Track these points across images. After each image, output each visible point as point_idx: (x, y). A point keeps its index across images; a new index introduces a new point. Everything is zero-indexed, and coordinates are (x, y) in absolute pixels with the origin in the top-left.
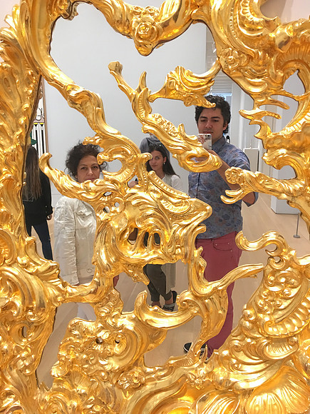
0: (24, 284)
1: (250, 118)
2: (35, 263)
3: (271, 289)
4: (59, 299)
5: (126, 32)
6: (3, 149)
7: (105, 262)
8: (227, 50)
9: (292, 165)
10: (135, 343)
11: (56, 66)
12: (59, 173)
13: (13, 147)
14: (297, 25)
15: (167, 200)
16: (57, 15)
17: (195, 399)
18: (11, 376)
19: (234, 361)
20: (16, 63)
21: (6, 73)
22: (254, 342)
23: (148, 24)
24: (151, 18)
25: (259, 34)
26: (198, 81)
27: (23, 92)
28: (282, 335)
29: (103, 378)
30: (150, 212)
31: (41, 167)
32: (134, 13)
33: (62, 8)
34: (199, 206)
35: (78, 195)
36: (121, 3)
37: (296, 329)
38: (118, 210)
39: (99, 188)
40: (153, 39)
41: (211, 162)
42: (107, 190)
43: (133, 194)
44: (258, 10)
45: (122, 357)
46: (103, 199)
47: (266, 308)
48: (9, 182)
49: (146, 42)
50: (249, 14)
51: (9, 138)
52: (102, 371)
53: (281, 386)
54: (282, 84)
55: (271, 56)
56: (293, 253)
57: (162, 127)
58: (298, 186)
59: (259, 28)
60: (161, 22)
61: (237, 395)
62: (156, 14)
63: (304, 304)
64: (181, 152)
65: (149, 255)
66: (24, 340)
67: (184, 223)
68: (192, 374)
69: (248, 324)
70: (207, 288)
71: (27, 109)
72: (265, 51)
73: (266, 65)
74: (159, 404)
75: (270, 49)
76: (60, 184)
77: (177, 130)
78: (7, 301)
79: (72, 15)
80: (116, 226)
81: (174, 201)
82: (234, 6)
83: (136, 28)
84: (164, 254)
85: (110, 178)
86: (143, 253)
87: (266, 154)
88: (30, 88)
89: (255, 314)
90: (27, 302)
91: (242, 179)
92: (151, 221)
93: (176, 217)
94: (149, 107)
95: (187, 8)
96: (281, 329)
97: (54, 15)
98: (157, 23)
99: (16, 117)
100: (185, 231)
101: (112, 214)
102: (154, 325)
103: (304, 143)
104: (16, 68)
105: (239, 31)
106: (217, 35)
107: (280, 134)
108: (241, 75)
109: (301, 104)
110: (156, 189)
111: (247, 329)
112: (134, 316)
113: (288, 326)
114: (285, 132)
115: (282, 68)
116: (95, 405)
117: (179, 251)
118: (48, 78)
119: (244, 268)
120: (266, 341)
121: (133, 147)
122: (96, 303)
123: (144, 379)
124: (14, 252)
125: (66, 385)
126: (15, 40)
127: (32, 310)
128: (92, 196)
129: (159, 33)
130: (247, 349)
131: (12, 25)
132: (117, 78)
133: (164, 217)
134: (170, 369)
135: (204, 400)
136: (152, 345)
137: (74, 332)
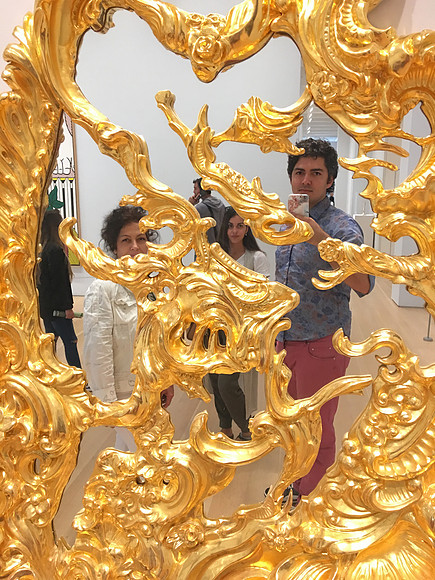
0: (36, 399)
1: (354, 169)
2: (52, 370)
3: (384, 410)
4: (85, 420)
5: (181, 50)
6: (10, 212)
7: (149, 369)
8: (321, 74)
9: (413, 235)
10: (190, 484)
11: (84, 96)
12: (86, 245)
13: (24, 209)
14: (419, 38)
15: (236, 283)
16: (85, 27)
17: (275, 565)
18: (18, 527)
19: (330, 513)
20: (29, 93)
21: (15, 107)
22: (358, 486)
23: (211, 38)
24: (215, 29)
25: (366, 51)
26: (280, 117)
27: (37, 133)
28: (398, 476)
29: (145, 532)
30: (213, 300)
31: (62, 236)
32: (192, 23)
33: (92, 16)
34: (281, 292)
35: (112, 275)
36: (173, 10)
37: (418, 468)
38: (168, 297)
39: (142, 267)
40: (218, 59)
41: (298, 230)
42: (152, 269)
43: (190, 275)
44: (364, 18)
45: (171, 504)
46: (146, 282)
47: (376, 437)
48: (18, 258)
49: (207, 63)
50: (352, 23)
51: (18, 196)
52: (144, 523)
53: (397, 549)
54: (399, 120)
55: (383, 82)
56: (414, 360)
57: (229, 181)
58: (421, 265)
59: (366, 42)
60: (228, 35)
61: (333, 561)
62: (222, 25)
63: (430, 433)
64: (256, 216)
65: (211, 361)
66: (37, 478)
67: (260, 315)
68: (270, 530)
69: (349, 460)
70: (292, 409)
71: (43, 156)
72: (374, 75)
73: (376, 94)
74: (224, 571)
75: (381, 72)
76: (87, 259)
77: (250, 186)
78: (13, 423)
79: (107, 26)
80: (165, 320)
81: (247, 285)
82: (330, 13)
83: (194, 44)
84: (232, 359)
85: (157, 252)
86: (202, 358)
87: (376, 220)
88: (47, 127)
89: (360, 446)
90: (40, 424)
91: (342, 254)
92: (213, 312)
93: (250, 307)
94: (211, 154)
95: (264, 16)
96: (397, 468)
97: (81, 26)
98: (223, 37)
99: (28, 167)
100: (261, 328)
101: (159, 303)
102: (216, 459)
103: (429, 204)
104: (29, 99)
105: (337, 47)
106: (307, 53)
107: (396, 192)
108: (340, 109)
109: (426, 150)
110: (221, 268)
111: (349, 468)
112: (189, 447)
113: (407, 464)
114: (403, 189)
115: (398, 99)
116: (134, 570)
117: (252, 355)
118: (72, 114)
119: (344, 380)
120: (376, 485)
121: (189, 210)
122: (136, 428)
123: (202, 535)
124: (23, 354)
125: (94, 542)
126: (27, 61)
127: (47, 435)
128: (132, 278)
129: (225, 50)
130: (349, 496)
131: (23, 40)
132: (167, 114)
133: (232, 308)
134: (241, 522)
135: (287, 567)
136: (214, 488)
137: (105, 468)
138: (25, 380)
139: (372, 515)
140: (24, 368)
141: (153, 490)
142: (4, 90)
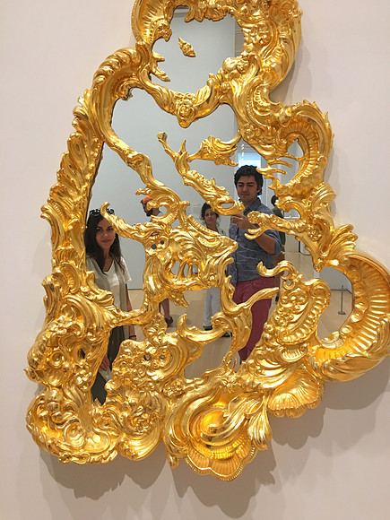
1: (265, 173)
2: (94, 292)
3: (284, 306)
5: (171, 111)
6: (73, 199)
8: (245, 125)
9: (297, 208)
10: (177, 357)
13: (80, 197)
14: (294, 108)
15: (202, 237)
16: (118, 97)
17: (227, 402)
18: (71, 392)
20: (86, 133)
21: (78, 140)
22: (273, 350)
23: (188, 106)
24: (190, 101)
25: (268, 114)
26: (225, 146)
27: (90, 155)
28: (294, 342)
29: (150, 387)
30: (190, 246)
32: (177, 98)
33: (123, 92)
34: (228, 242)
35: (131, 234)
36: (167, 90)
37: (305, 336)
38: (164, 246)
39: (148, 229)
40: (192, 116)
41: (236, 207)
42: (154, 230)
43: (176, 233)
44: (267, 97)
45: (166, 369)
46: (151, 238)
47: (282, 321)
49: (186, 119)
50: (260, 100)
51: (77, 190)
52: (150, 381)
53: (296, 386)
54: (286, 149)
55: (277, 129)
57: (198, 180)
58: (301, 224)
59: (268, 110)
60: (197, 105)
62: (193, 99)
63: (310, 316)
64: (213, 199)
65: (189, 282)
66: (83, 360)
67: (217, 255)
68: (224, 380)
69: (268, 335)
70: (236, 308)
71: (92, 167)
72: (272, 127)
73: (274, 135)
74: (198, 408)
75: (276, 124)
76: (117, 226)
77: (210, 183)
78: (71, 324)
79: (129, 97)
80: (163, 259)
81: (208, 238)
82: (250, 94)
83: (179, 109)
84: (201, 280)
85: (157, 220)
86: (183, 280)
88: (95, 152)
89: (273, 327)
90: (88, 324)
91: (260, 219)
92: (190, 253)
93: (210, 251)
94: (188, 166)
95: (216, 95)
96: (293, 337)
97: (115, 97)
98: (194, 106)
99: (83, 174)
100: (217, 261)
101: (159, 250)
102: (193, 339)
103: (303, 191)
104: (86, 136)
105: (254, 112)
106: (238, 114)
107: (287, 185)
108: (256, 142)
109: (301, 164)
111: (268, 340)
112: (176, 334)
114: (290, 184)
115: (285, 138)
116: (144, 413)
117: (212, 278)
118: (110, 145)
119: (263, 291)
120: (282, 348)
121: (176, 196)
122: (144, 325)
123: (185, 388)
124: (77, 282)
125: (118, 399)
126: (86, 116)
127: (91, 331)
128: (143, 235)
129: (195, 112)
130: (268, 357)
131: (84, 104)
132: (164, 145)
133: (201, 251)
134: (207, 379)
135: (235, 401)
136: (191, 359)
137: (126, 350)
138: (79, 297)
139: (282, 367)
140: (79, 291)
141: (155, 361)
142: (73, 132)
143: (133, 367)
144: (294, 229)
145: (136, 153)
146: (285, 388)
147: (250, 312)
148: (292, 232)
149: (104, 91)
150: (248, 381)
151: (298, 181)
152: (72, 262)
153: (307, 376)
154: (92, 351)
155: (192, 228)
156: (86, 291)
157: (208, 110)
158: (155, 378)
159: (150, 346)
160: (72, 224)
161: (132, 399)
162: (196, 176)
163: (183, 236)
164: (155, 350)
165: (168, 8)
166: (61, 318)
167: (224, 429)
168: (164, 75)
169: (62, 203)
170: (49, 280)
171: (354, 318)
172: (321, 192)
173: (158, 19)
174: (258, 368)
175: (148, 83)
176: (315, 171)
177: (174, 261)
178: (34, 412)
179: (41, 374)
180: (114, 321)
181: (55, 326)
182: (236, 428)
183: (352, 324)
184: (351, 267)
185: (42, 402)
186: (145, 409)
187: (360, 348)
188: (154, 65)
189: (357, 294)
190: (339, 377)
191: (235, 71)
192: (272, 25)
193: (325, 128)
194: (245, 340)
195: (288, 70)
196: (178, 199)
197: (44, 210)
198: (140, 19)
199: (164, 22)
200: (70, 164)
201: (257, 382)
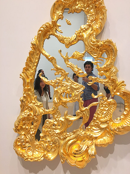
0: (34, 108)
1: (94, 63)
2: (37, 103)
3: (101, 108)
5: (63, 43)
6: (30, 72)
7: (56, 102)
8: (88, 47)
11: (45, 50)
13: (32, 71)
14: (104, 41)
15: (73, 85)
17: (81, 141)
18: (28, 136)
21: (32, 52)
22: (97, 124)
23: (69, 41)
25: (95, 44)
26: (81, 54)
27: (36, 57)
28: (104, 121)
29: (55, 136)
30: (69, 88)
32: (65, 38)
33: (47, 37)
34: (82, 86)
36: (62, 36)
37: (108, 119)
38: (60, 88)
39: (55, 82)
41: (84, 74)
42: (57, 82)
43: (64, 83)
44: (95, 38)
45: (60, 129)
46: (56, 85)
47: (100, 113)
49: (68, 45)
50: (93, 39)
51: (32, 69)
52: (55, 133)
53: (105, 136)
54: (102, 55)
55: (98, 48)
58: (107, 80)
59: (95, 42)
60: (72, 40)
61: (93, 139)
62: (70, 39)
63: (110, 112)
64: (77, 72)
65: (68, 100)
66: (33, 126)
67: (77, 91)
68: (80, 134)
69: (95, 118)
70: (84, 109)
71: (37, 61)
73: (97, 51)
74: (71, 144)
75: (98, 47)
76: (44, 80)
77: (76, 66)
78: (29, 113)
79: (49, 38)
80: (60, 92)
81: (75, 85)
82: (89, 37)
83: (66, 42)
84: (72, 99)
85: (58, 79)
86: (66, 99)
87: (98, 72)
88: (38, 56)
89: (97, 115)
90: (34, 113)
91: (93, 79)
92: (69, 90)
93: (76, 89)
94: (68, 61)
95: (78, 37)
96: (104, 119)
97: (45, 38)
99: (34, 63)
100: (78, 93)
101: (58, 89)
102: (70, 119)
103: (107, 69)
104: (35, 51)
105: (91, 43)
106: (85, 43)
108: (91, 53)
109: (107, 60)
111: (95, 120)
113: (106, 118)
114: (103, 67)
115: (101, 51)
116: (53, 144)
117: (76, 98)
118: (43, 54)
119: (93, 103)
120: (100, 123)
121: (64, 71)
122: (53, 114)
123: (67, 136)
124: (31, 99)
125: (44, 139)
126: (35, 44)
127: (36, 116)
128: (53, 84)
129: (71, 43)
130: (95, 126)
131: (34, 40)
132: (60, 54)
133: (72, 89)
134: (74, 133)
135: (84, 141)
136: (69, 126)
137: (47, 123)
138: (31, 104)
139: (100, 129)
140: (32, 102)
141: (57, 127)
142: (31, 49)
143: (49, 128)
144: (104, 82)
145: (51, 57)
146: (101, 137)
147: (89, 110)
148: (103, 83)
149: (41, 36)
150: (88, 134)
151: (105, 66)
152: (29, 93)
153: (108, 132)
154: (36, 123)
155: (69, 81)
156: (34, 102)
157: (75, 42)
158: (57, 132)
159: (55, 121)
160: (30, 80)
161: (49, 139)
162: (71, 64)
163: (66, 84)
164: (57, 123)
165: (62, 9)
166: (25, 111)
167: (80, 150)
168: (61, 31)
169: (27, 73)
170: (22, 98)
171: (125, 113)
172: (113, 69)
173: (59, 12)
174: (92, 129)
175: (55, 34)
176: (111, 63)
177: (64, 92)
178: (16, 143)
179: (18, 130)
180: (43, 113)
181: (23, 114)
182: (84, 150)
183: (124, 115)
184: (124, 95)
185: (19, 140)
186: (53, 143)
187: (127, 123)
188: (58, 28)
189: (126, 104)
190: (120, 133)
191: (84, 29)
192: (97, 14)
193: (115, 48)
194: (87, 120)
195: (102, 29)
196: (65, 72)
197: (21, 75)
198: (53, 13)
199: (61, 14)
200: (30, 60)
201: (91, 134)
